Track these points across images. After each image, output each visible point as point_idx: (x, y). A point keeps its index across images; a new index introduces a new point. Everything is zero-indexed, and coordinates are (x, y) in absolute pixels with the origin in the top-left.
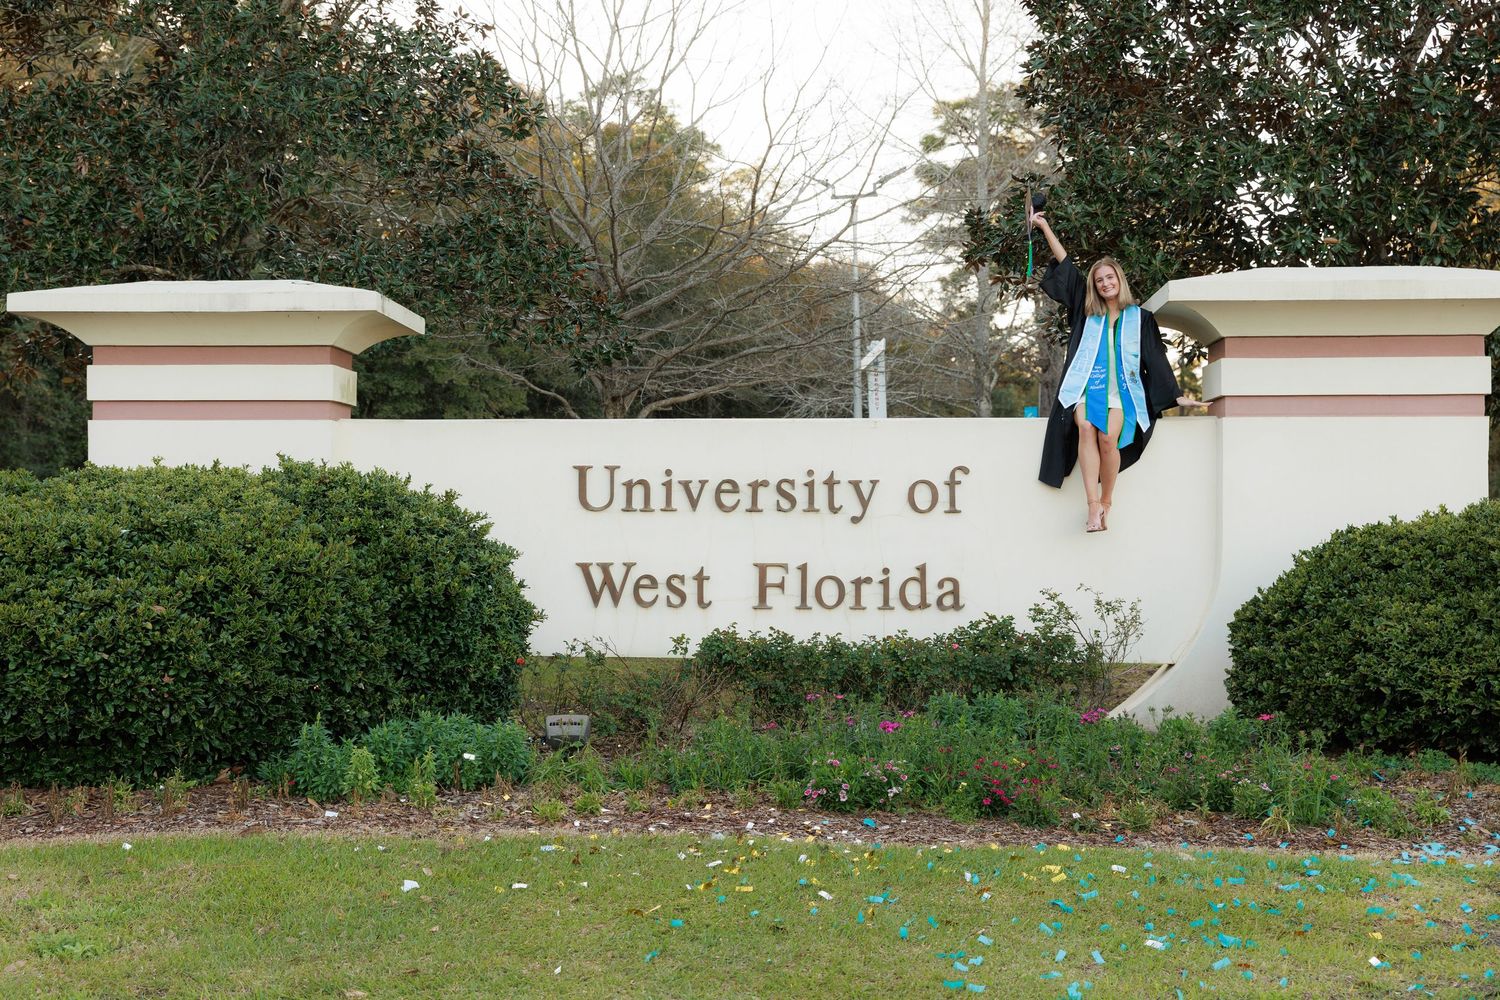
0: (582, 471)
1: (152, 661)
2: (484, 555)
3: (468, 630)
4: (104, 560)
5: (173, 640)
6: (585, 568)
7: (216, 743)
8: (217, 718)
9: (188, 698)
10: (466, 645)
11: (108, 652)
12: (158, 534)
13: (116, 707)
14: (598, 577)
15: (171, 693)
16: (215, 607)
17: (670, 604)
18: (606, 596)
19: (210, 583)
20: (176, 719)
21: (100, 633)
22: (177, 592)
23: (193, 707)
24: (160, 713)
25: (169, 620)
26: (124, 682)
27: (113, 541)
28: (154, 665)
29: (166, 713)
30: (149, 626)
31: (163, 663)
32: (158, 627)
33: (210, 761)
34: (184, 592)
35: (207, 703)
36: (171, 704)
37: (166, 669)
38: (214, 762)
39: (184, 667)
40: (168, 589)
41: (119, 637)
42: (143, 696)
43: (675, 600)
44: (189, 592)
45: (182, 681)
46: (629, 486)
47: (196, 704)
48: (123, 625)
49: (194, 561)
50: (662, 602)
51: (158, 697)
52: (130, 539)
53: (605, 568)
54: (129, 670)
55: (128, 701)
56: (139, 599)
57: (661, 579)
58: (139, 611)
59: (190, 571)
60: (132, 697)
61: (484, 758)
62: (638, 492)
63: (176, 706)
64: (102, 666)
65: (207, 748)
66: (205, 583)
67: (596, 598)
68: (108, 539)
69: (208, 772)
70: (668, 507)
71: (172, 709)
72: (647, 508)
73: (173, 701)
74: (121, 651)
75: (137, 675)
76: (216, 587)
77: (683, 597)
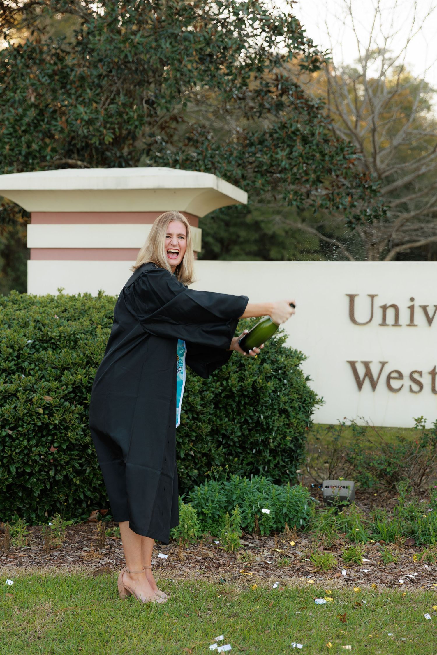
0: (352, 298)
1: (43, 436)
2: (281, 359)
3: (269, 413)
4: (13, 363)
5: (56, 422)
6: (353, 364)
7: (89, 493)
8: (89, 476)
9: (67, 463)
10: (268, 424)
11: (11, 429)
12: (53, 343)
13: (17, 468)
14: (361, 371)
15: (55, 459)
16: (88, 397)
17: (411, 391)
18: (367, 384)
19: (85, 380)
20: (59, 477)
21: (6, 416)
22: (62, 386)
23: (71, 469)
24: (48, 472)
25: (56, 406)
26: (22, 451)
27: (20, 349)
28: (44, 439)
29: (52, 473)
30: (41, 411)
31: (50, 438)
32: (47, 412)
33: (84, 505)
34: (67, 387)
35: (81, 465)
36: (56, 466)
37: (52, 442)
38: (88, 506)
39: (64, 440)
40: (55, 384)
41: (20, 419)
42: (35, 461)
43: (415, 388)
44: (70, 386)
45: (64, 451)
46: (384, 308)
47: (73, 467)
48: (22, 410)
49: (76, 364)
50: (406, 389)
51: (46, 461)
52: (33, 346)
53: (367, 365)
54: (25, 443)
55: (26, 464)
56: (35, 392)
57: (406, 373)
58: (34, 400)
59: (72, 371)
60: (28, 461)
61: (277, 513)
62: (390, 313)
63: (59, 468)
64: (7, 439)
65: (82, 497)
66: (81, 380)
67: (360, 385)
68: (17, 347)
69: (83, 513)
70: (412, 323)
71: (56, 470)
72: (396, 323)
73: (57, 466)
74: (20, 429)
75: (31, 446)
76: (89, 383)
77: (421, 386)
